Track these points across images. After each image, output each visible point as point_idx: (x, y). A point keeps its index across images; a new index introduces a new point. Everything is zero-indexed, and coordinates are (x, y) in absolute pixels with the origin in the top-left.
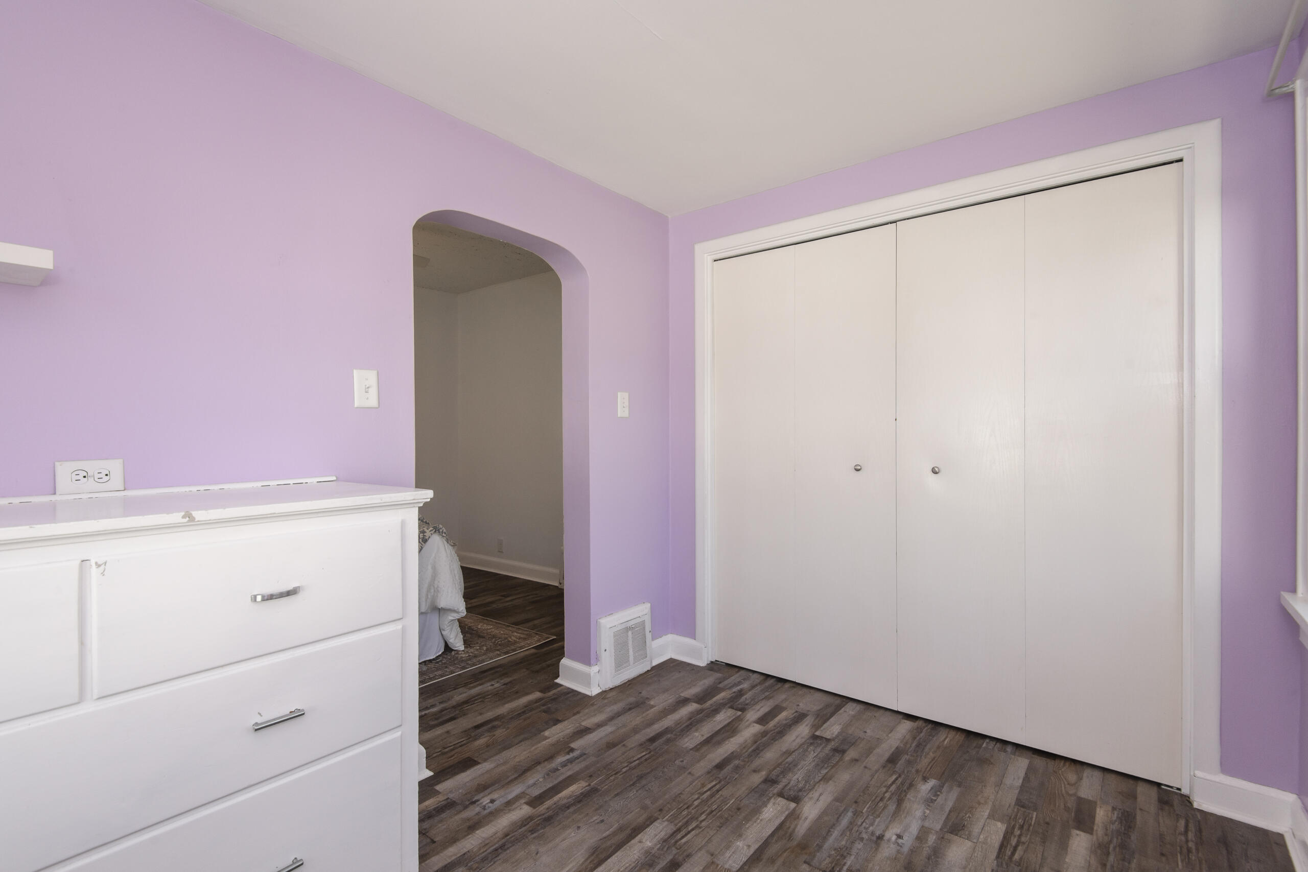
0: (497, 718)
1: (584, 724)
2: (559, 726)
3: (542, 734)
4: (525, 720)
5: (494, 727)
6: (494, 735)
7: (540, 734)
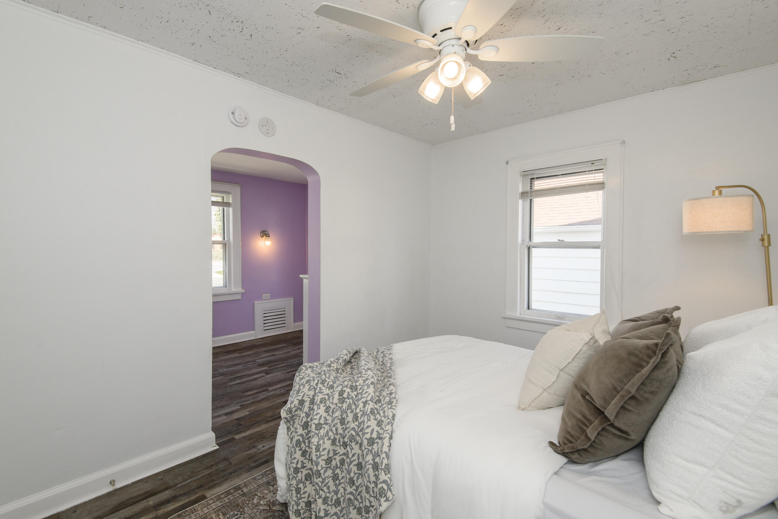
0: (268, 422)
1: (226, 417)
2: (238, 417)
3: (250, 413)
4: (254, 421)
5: (271, 417)
6: (273, 413)
7: (251, 413)
